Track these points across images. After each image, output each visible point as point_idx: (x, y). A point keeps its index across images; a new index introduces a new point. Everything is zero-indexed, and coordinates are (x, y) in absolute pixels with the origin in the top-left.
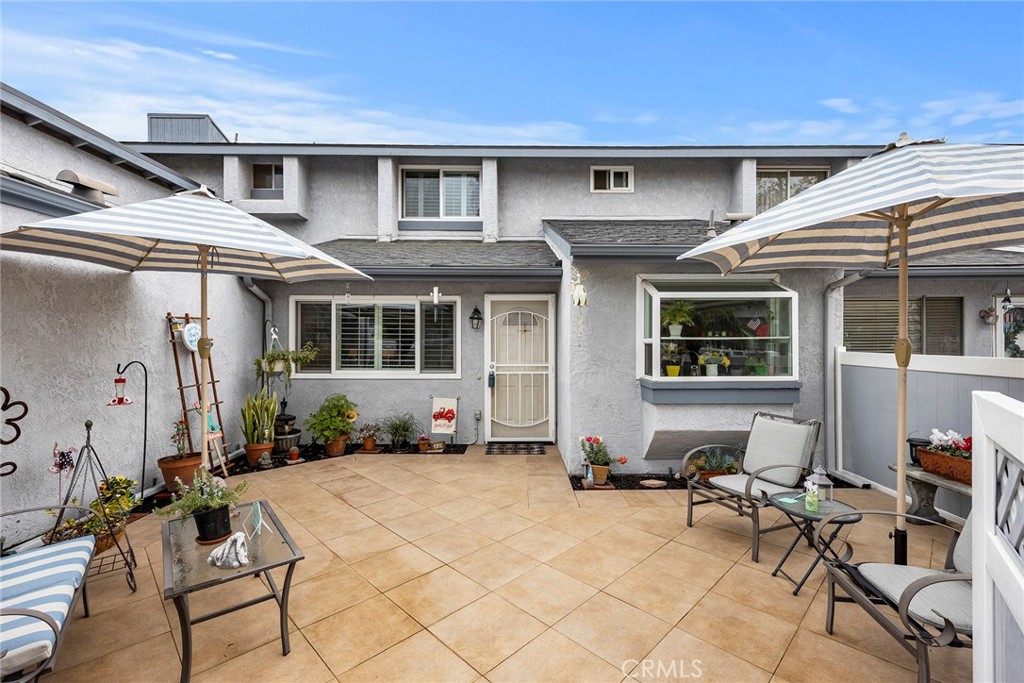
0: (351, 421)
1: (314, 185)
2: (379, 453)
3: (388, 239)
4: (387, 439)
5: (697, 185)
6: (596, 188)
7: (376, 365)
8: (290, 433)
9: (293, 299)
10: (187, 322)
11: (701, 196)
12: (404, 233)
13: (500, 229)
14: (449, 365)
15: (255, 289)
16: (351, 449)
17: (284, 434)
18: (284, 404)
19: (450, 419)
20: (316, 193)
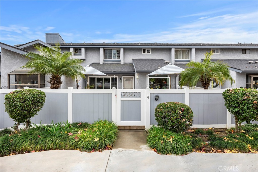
3: (102, 64)
5: (163, 52)
6: (143, 53)
11: (164, 55)
12: (105, 62)
13: (124, 61)
20: (87, 54)
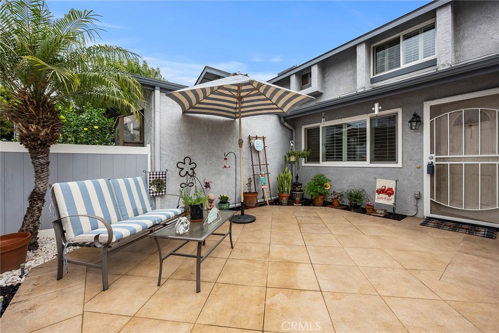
0: (327, 189)
1: (326, 75)
2: (342, 209)
4: (347, 202)
7: (343, 159)
8: (298, 191)
9: (303, 128)
10: (257, 139)
12: (373, 84)
13: (456, 59)
14: (393, 158)
15: (286, 124)
16: (326, 204)
17: (295, 191)
18: (297, 177)
19: (390, 195)
